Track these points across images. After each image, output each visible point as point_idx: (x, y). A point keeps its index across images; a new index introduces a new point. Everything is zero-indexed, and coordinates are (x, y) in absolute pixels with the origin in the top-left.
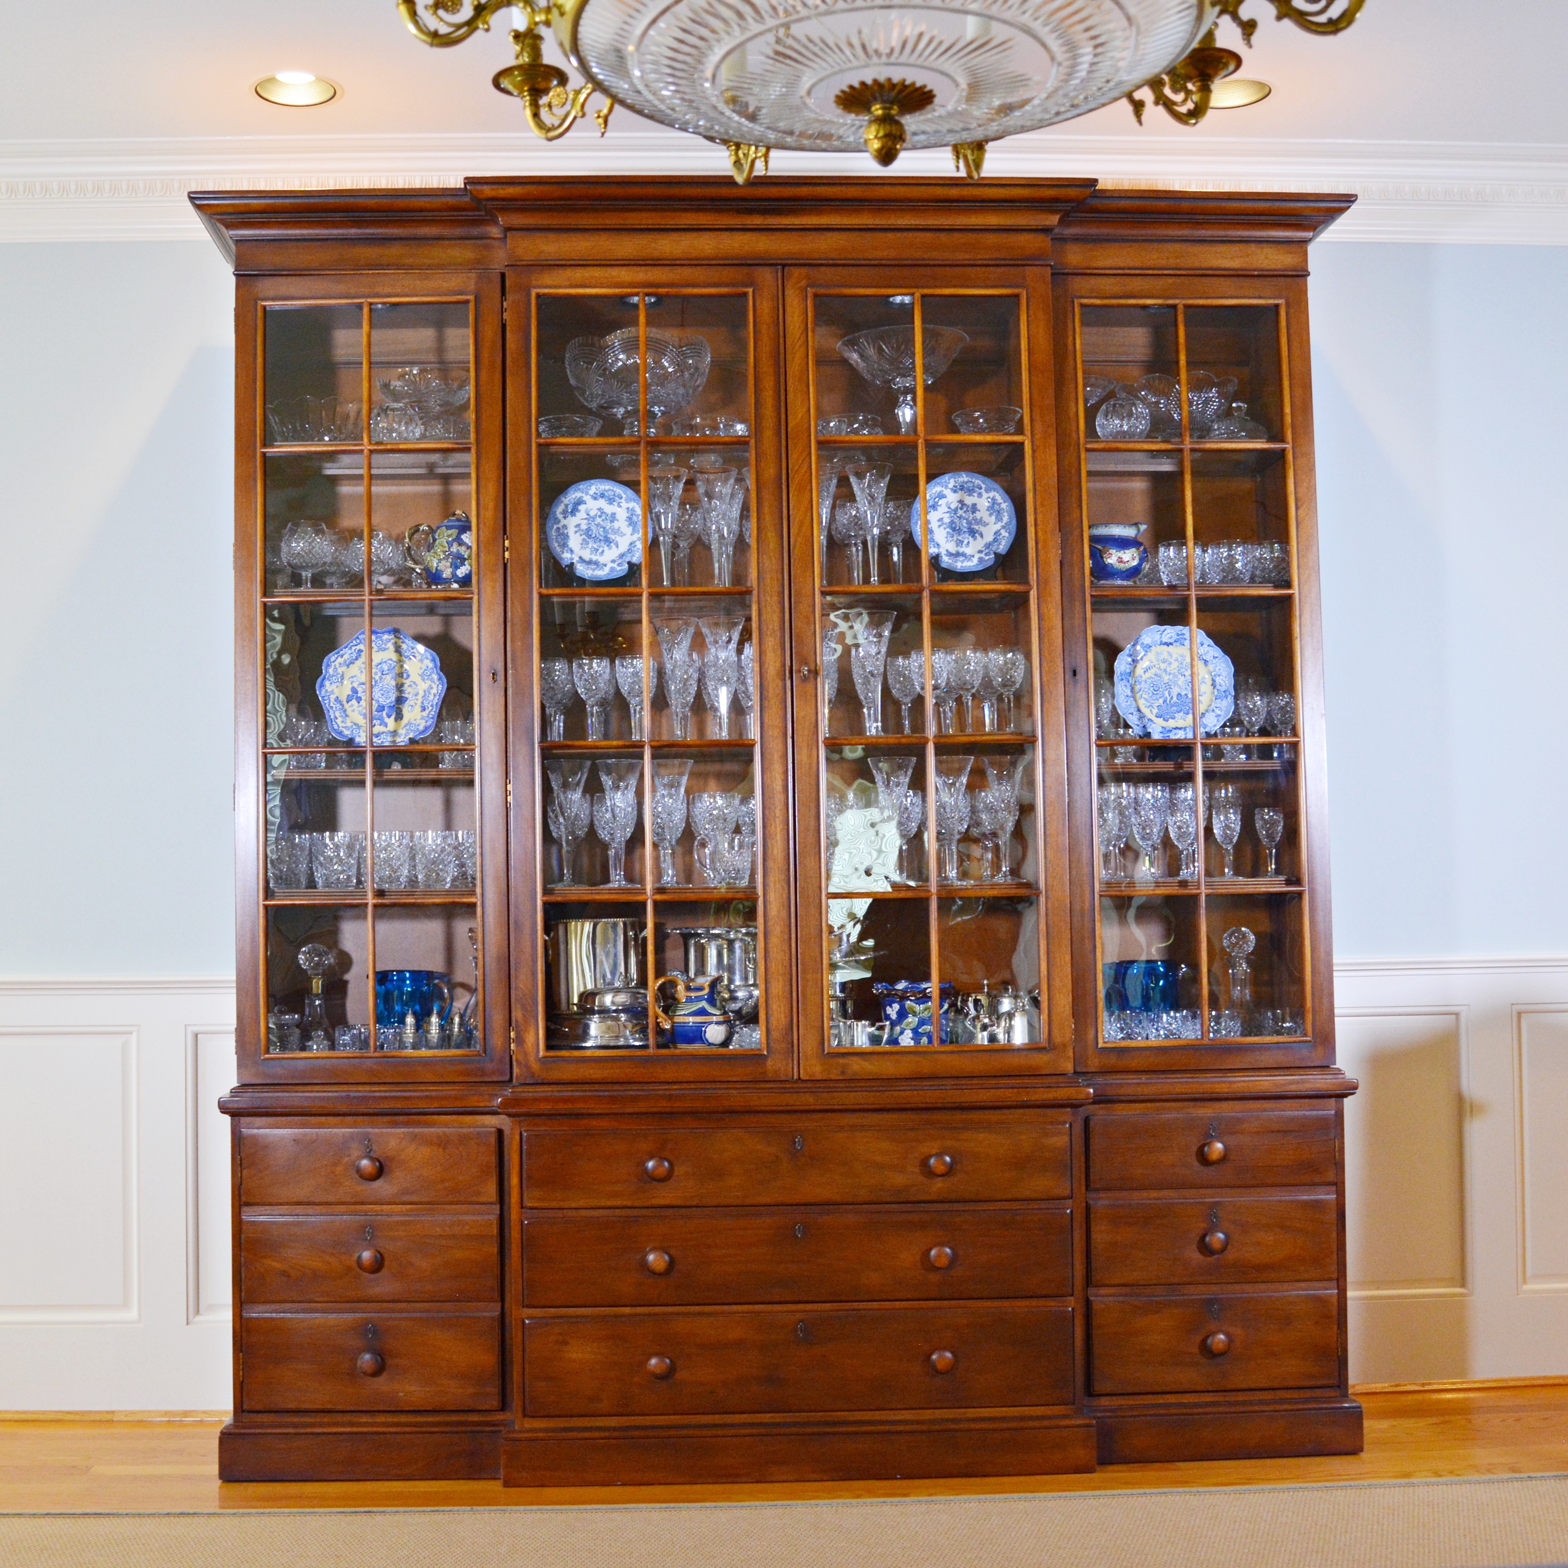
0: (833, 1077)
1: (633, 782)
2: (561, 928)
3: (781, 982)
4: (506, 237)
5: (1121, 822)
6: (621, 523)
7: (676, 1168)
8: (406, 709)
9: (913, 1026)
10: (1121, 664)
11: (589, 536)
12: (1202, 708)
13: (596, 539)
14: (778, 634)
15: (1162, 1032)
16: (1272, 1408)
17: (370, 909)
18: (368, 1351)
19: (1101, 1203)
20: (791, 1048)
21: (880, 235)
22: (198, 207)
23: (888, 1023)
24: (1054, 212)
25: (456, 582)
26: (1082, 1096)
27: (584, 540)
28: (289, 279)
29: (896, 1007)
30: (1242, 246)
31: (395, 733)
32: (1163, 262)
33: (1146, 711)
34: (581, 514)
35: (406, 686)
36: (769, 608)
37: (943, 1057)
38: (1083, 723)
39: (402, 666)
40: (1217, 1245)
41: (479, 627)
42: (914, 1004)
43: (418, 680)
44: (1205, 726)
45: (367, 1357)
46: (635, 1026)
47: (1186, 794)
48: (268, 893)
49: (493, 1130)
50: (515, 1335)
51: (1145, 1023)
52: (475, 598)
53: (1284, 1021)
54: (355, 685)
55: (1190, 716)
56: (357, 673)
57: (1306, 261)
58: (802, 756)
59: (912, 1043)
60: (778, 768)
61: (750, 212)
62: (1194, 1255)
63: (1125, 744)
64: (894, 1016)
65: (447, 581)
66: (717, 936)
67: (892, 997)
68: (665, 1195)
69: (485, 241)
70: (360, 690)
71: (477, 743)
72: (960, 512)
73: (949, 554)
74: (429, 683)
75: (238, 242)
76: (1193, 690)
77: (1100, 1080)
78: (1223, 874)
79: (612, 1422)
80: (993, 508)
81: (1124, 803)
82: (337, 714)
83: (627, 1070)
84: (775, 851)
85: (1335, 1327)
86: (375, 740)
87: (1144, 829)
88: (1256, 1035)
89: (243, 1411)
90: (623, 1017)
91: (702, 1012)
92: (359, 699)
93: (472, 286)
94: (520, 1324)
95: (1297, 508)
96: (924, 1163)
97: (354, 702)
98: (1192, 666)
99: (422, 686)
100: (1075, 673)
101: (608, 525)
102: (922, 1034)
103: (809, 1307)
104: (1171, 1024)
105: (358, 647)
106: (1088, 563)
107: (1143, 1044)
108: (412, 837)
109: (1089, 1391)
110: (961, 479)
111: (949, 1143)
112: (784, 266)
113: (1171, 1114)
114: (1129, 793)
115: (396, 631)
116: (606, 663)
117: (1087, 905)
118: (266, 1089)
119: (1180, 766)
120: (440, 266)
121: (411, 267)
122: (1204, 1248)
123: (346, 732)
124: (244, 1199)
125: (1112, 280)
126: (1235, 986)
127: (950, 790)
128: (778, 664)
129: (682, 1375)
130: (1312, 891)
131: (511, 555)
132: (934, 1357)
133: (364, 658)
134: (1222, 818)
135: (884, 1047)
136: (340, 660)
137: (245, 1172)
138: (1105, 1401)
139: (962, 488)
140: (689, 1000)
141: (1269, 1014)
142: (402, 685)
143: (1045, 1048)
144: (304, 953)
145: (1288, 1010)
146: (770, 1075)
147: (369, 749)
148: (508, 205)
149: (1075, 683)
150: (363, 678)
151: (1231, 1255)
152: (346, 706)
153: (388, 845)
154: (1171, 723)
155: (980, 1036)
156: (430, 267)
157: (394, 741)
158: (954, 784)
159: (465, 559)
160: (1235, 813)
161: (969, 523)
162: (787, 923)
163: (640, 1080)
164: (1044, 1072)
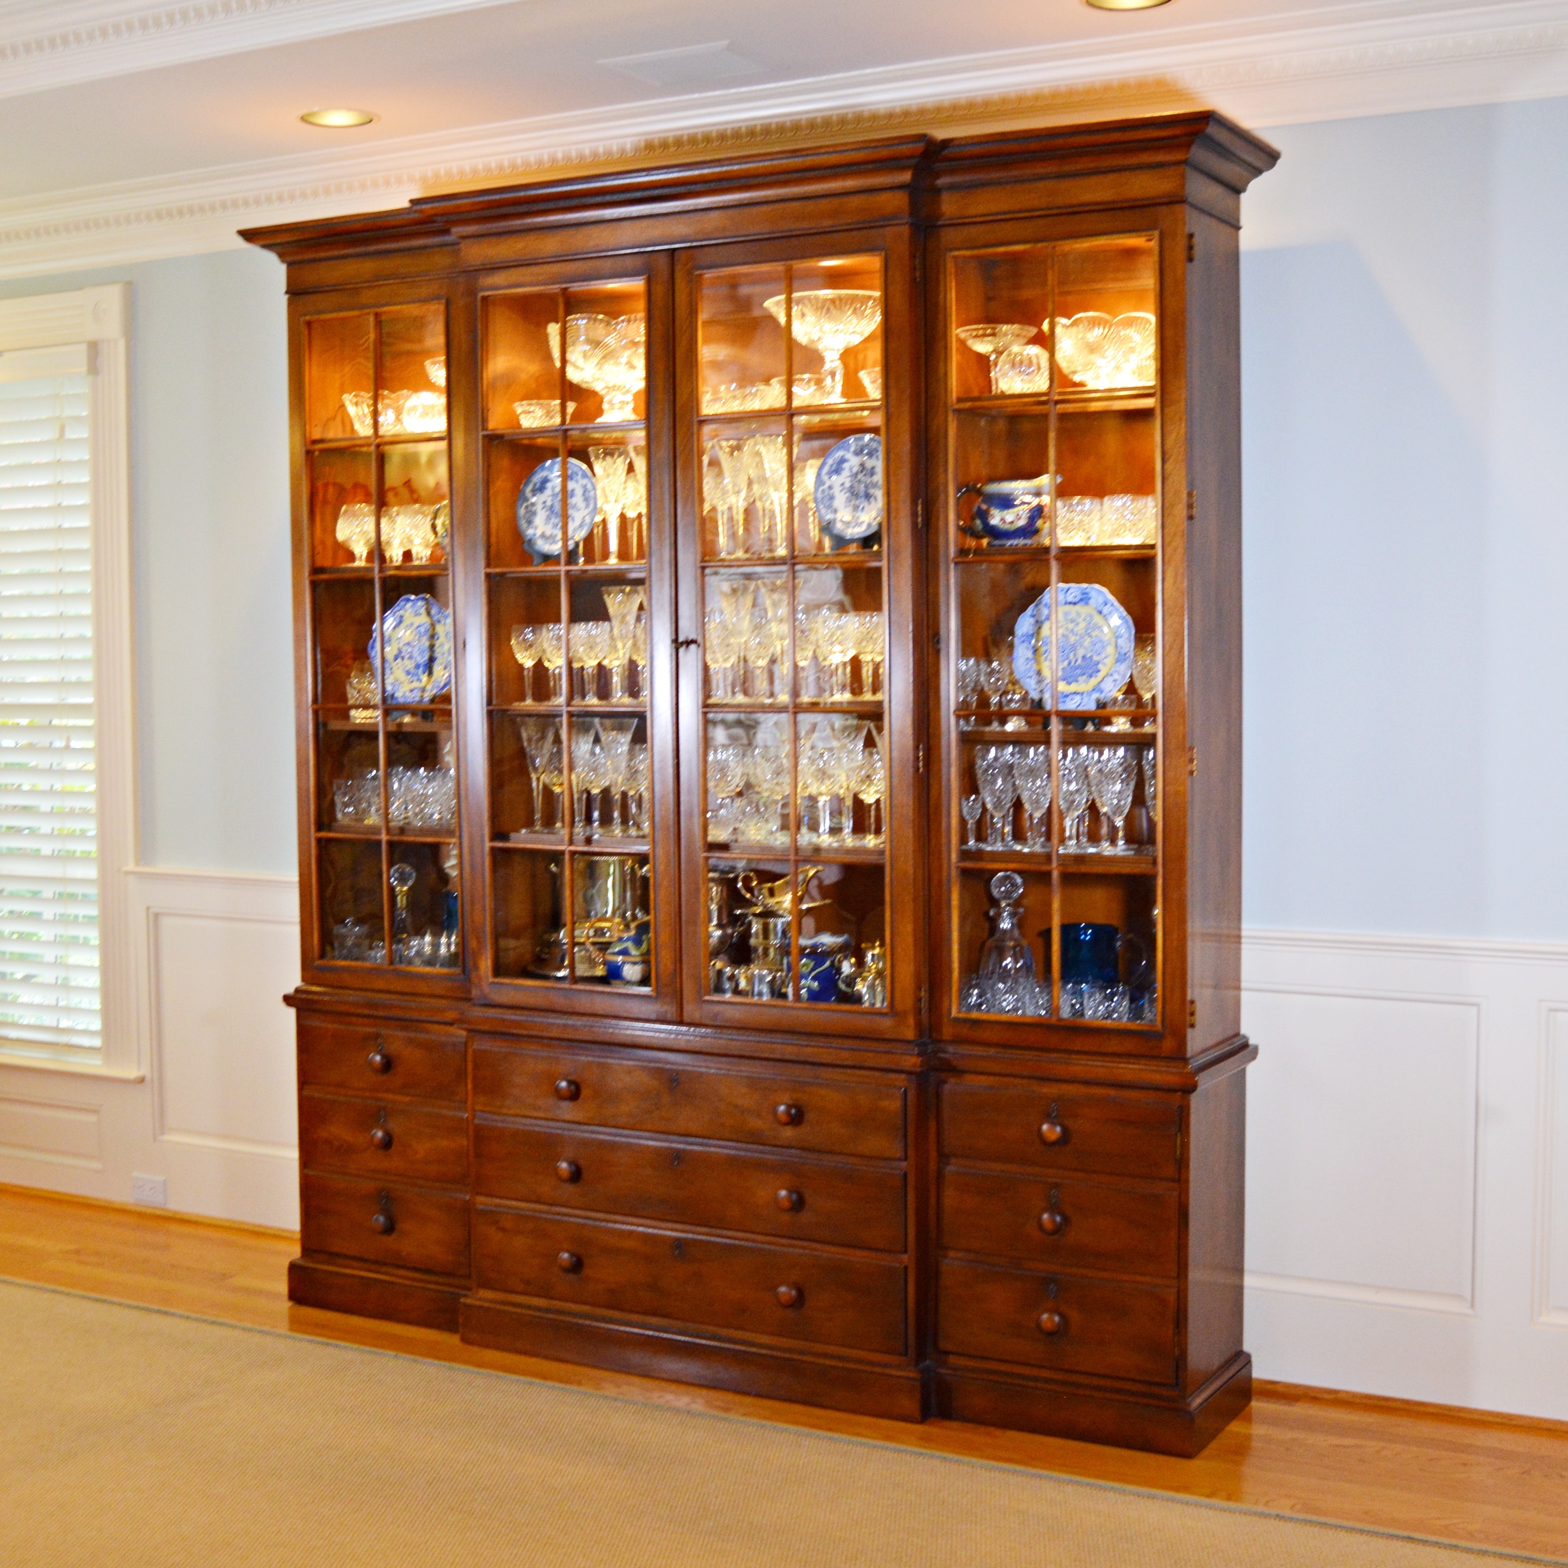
0: (708, 1022)
11: (551, 513)
13: (556, 515)
14: (666, 606)
20: (675, 994)
21: (755, 209)
24: (903, 168)
27: (547, 516)
32: (1035, 203)
36: (659, 583)
38: (944, 692)
39: (434, 629)
40: (1052, 1226)
41: (454, 601)
43: (444, 641)
45: (381, 1218)
48: (322, 826)
52: (451, 574)
54: (401, 646)
62: (1034, 1232)
68: (574, 1113)
70: (404, 650)
72: (860, 476)
73: (843, 521)
77: (952, 1049)
79: (539, 1302)
83: (552, 1000)
85: (1172, 1326)
86: (409, 695)
89: (306, 1249)
93: (443, 291)
94: (474, 1208)
97: (399, 660)
99: (447, 647)
100: (938, 641)
110: (862, 442)
111: (797, 1095)
112: (673, 250)
113: (1017, 1090)
115: (426, 598)
117: (944, 874)
121: (406, 276)
123: (389, 688)
124: (305, 1078)
125: (982, 228)
129: (588, 1271)
136: (387, 625)
137: (305, 1056)
138: (952, 1360)
139: (862, 451)
142: (433, 645)
143: (887, 1014)
146: (660, 1016)
147: (380, 706)
149: (938, 651)
151: (1069, 1238)
152: (394, 665)
154: (1073, 687)
161: (866, 487)
162: (672, 877)
163: (561, 1009)
164: (888, 1037)
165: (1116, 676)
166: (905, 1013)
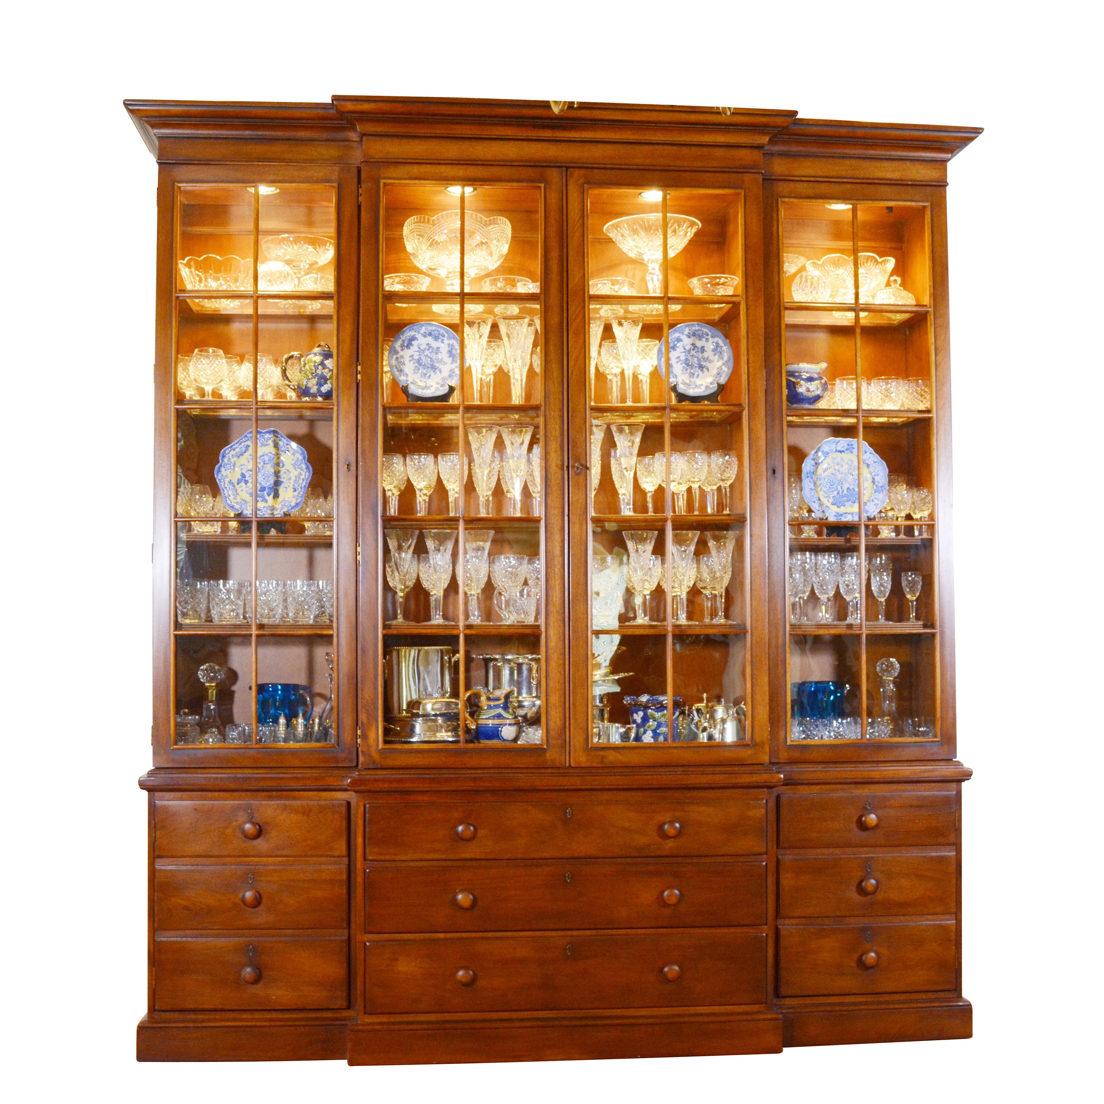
0: (594, 765)
1: (450, 545)
2: (395, 653)
3: (558, 695)
4: (361, 140)
5: (805, 580)
6: (444, 355)
7: (479, 831)
8: (281, 490)
9: (653, 728)
10: (807, 466)
11: (420, 364)
12: (865, 498)
13: (425, 367)
14: (559, 440)
15: (832, 734)
16: (908, 1006)
17: (254, 638)
18: (249, 965)
19: (787, 857)
20: (564, 745)
21: (638, 147)
22: (131, 111)
23: (634, 726)
24: (764, 134)
25: (321, 396)
26: (775, 780)
27: (416, 367)
28: (199, 167)
29: (641, 714)
30: (900, 163)
31: (273, 508)
32: (844, 173)
33: (824, 500)
34: (414, 348)
35: (282, 473)
36: (552, 421)
37: (675, 751)
38: (780, 509)
39: (279, 458)
40: (870, 889)
41: (338, 430)
42: (654, 712)
43: (291, 468)
44: (867, 512)
45: (248, 970)
46: (449, 726)
47: (852, 561)
48: (178, 626)
49: (344, 802)
50: (359, 955)
51: (821, 727)
52: (335, 408)
53: (920, 727)
54: (244, 471)
55: (856, 505)
56: (245, 463)
57: (946, 175)
58: (576, 529)
59: (652, 741)
60: (557, 538)
61: (543, 127)
62: (854, 896)
63: (809, 524)
64: (639, 721)
65: (314, 396)
66: (509, 661)
67: (638, 706)
68: (470, 851)
69: (347, 143)
70: (247, 475)
71: (335, 516)
72: (692, 352)
73: (684, 383)
74: (299, 470)
75: (161, 138)
76: (859, 486)
77: (788, 768)
78: (877, 619)
79: (432, 1017)
80: (717, 349)
81: (807, 566)
82: (230, 493)
83: (444, 759)
84: (554, 599)
85: (954, 948)
86: (258, 512)
87: (821, 586)
88: (900, 737)
89: (155, 1010)
90: (440, 720)
91: (499, 716)
92: (246, 482)
93: (335, 176)
94: (362, 946)
95: (936, 354)
96: (661, 828)
97: (243, 484)
98: (859, 468)
99: (294, 473)
100: (774, 472)
101: (434, 356)
102: (659, 734)
103: (575, 933)
104: (839, 728)
105: (246, 443)
106: (785, 392)
107: (819, 742)
108: (285, 585)
109: (777, 994)
110: (693, 328)
111: (677, 814)
112: (567, 168)
113: (839, 793)
114: (811, 560)
115: (274, 432)
116: (431, 458)
117: (780, 640)
118: (174, 771)
119: (848, 541)
120: (312, 161)
121: (291, 161)
122: (861, 890)
123: (237, 506)
124: (157, 853)
125: (806, 185)
126: (885, 701)
127: (681, 555)
128: (559, 462)
129: (481, 983)
130: (942, 633)
131: (362, 376)
132: (666, 969)
133: (250, 451)
134: (878, 579)
135: (632, 743)
136: (233, 452)
137: (158, 833)
138: (788, 1001)
139: (694, 335)
140: (490, 707)
141: (910, 721)
142: (279, 472)
143: (749, 745)
144: (202, 670)
145: (923, 718)
146: (549, 764)
147: (254, 519)
148: (364, 117)
149: (775, 478)
150: (250, 466)
151: (880, 896)
152: (237, 487)
153: (267, 591)
154: (842, 510)
155: (701, 736)
156: (305, 161)
157: (272, 514)
158: (685, 551)
159: (328, 379)
160: (888, 575)
161: (699, 360)
162: (562, 652)
163: (453, 766)
164: (748, 762)
165: (876, 501)
166: (763, 743)
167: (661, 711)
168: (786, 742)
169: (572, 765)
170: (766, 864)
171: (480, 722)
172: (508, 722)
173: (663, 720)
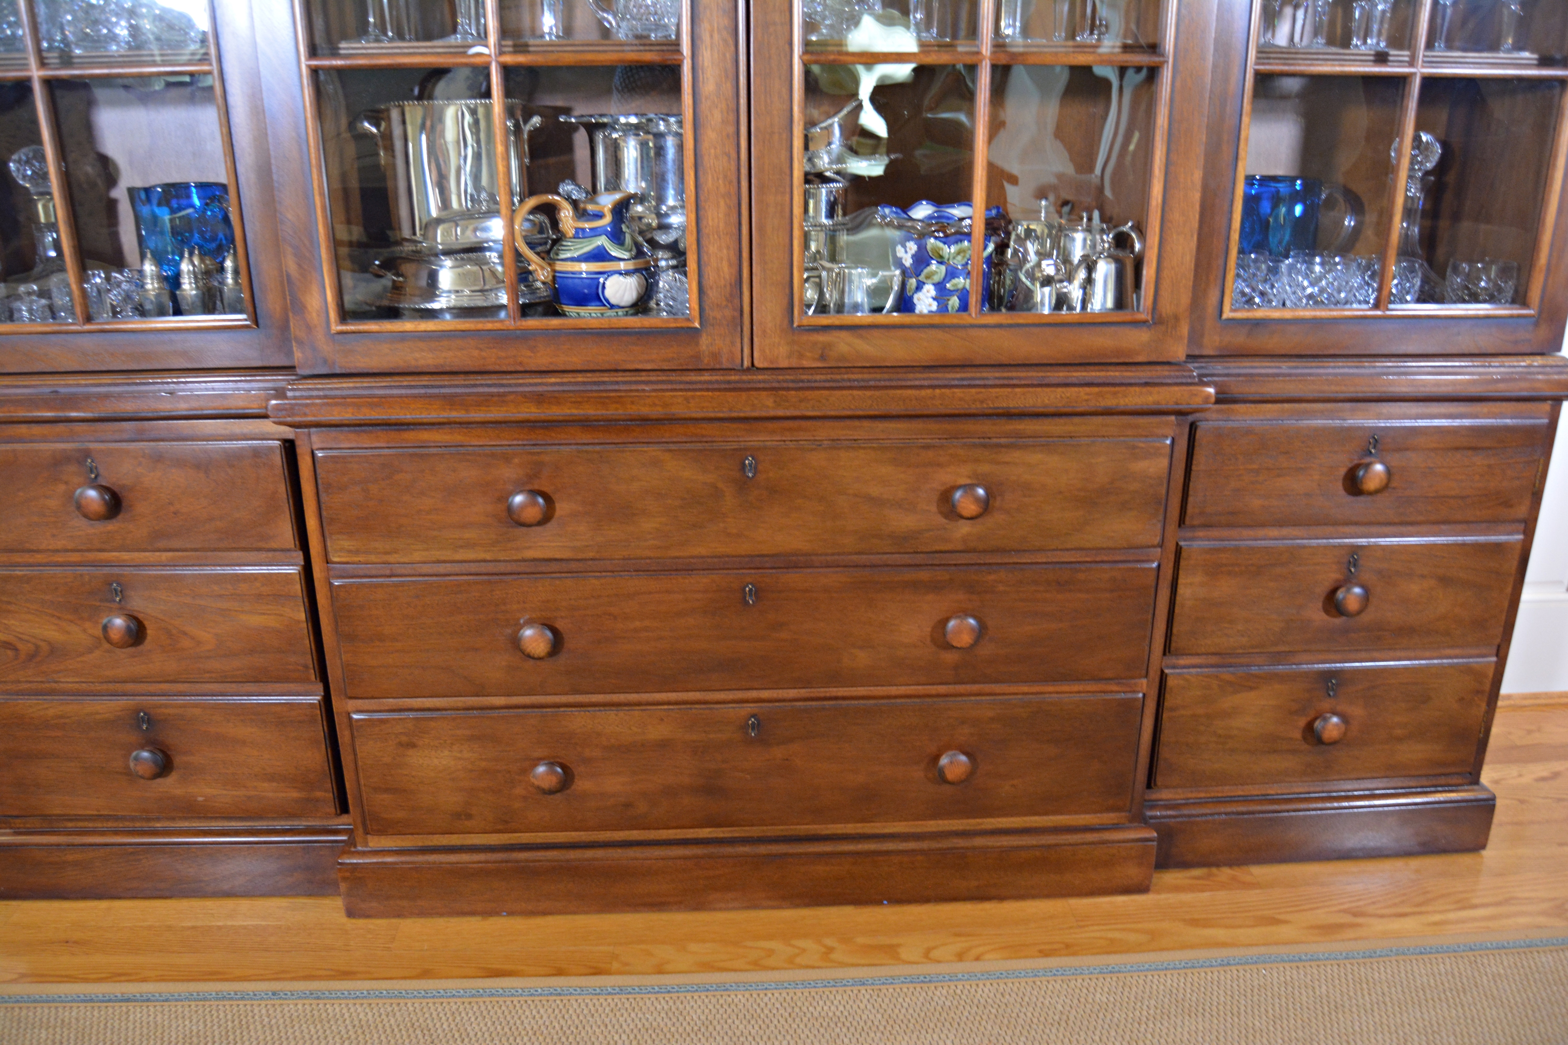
0: (806, 363)
2: (395, 114)
3: (723, 208)
7: (558, 506)
9: (937, 278)
18: (142, 748)
19: (1196, 544)
20: (739, 318)
23: (898, 272)
26: (1197, 399)
29: (912, 247)
37: (984, 333)
40: (1351, 604)
42: (941, 245)
45: (144, 754)
49: (277, 443)
50: (344, 733)
59: (935, 308)
64: (908, 262)
66: (635, 128)
67: (907, 231)
68: (543, 546)
83: (476, 353)
85: (1484, 704)
91: (600, 255)
94: (345, 719)
96: (945, 497)
102: (951, 293)
103: (764, 695)
109: (1149, 787)
111: (984, 469)
113: (1319, 420)
117: (1233, 87)
122: (1333, 607)
129: (579, 789)
132: (943, 761)
135: (890, 314)
138: (1169, 795)
140: (580, 234)
143: (1144, 322)
146: (706, 362)
151: (1370, 618)
155: (1040, 296)
162: (733, 105)
163: (497, 368)
164: (1140, 359)
166: (1176, 318)
167: (956, 242)
168: (1221, 312)
169: (756, 363)
170: (1159, 566)
171: (560, 266)
172: (622, 266)
173: (958, 263)
